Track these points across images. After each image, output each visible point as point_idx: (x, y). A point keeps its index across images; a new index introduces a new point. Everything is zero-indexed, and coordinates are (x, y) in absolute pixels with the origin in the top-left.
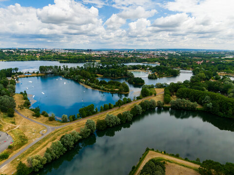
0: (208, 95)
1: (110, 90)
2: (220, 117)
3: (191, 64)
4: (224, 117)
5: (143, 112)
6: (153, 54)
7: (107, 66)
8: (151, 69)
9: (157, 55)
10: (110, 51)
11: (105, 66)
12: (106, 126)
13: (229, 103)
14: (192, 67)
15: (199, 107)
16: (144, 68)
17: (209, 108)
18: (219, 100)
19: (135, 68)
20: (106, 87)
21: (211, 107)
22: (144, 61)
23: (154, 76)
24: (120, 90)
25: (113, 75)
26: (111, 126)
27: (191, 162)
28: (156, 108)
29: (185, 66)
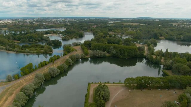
0: (112, 46)
1: (35, 52)
2: (121, 58)
3: (89, 28)
4: (123, 58)
5: (73, 63)
6: (56, 21)
7: (20, 33)
8: (61, 33)
9: (60, 22)
10: (13, 19)
11: (18, 33)
12: (51, 77)
13: (125, 49)
14: (91, 30)
15: (107, 55)
16: (55, 33)
17: (114, 54)
18: (119, 48)
19: (47, 33)
20: (30, 50)
21: (115, 53)
22: (51, 27)
23: (67, 38)
24: (45, 51)
25: (31, 40)
26: (55, 76)
27: (117, 83)
28: (80, 59)
29: (86, 29)
